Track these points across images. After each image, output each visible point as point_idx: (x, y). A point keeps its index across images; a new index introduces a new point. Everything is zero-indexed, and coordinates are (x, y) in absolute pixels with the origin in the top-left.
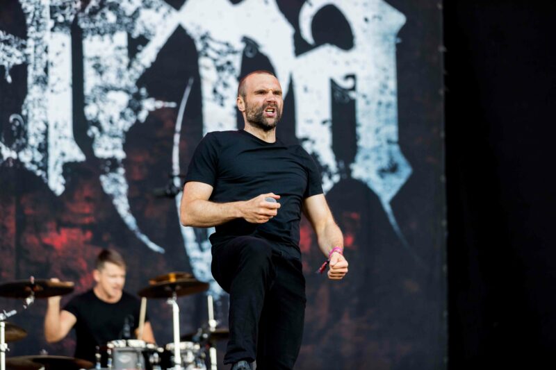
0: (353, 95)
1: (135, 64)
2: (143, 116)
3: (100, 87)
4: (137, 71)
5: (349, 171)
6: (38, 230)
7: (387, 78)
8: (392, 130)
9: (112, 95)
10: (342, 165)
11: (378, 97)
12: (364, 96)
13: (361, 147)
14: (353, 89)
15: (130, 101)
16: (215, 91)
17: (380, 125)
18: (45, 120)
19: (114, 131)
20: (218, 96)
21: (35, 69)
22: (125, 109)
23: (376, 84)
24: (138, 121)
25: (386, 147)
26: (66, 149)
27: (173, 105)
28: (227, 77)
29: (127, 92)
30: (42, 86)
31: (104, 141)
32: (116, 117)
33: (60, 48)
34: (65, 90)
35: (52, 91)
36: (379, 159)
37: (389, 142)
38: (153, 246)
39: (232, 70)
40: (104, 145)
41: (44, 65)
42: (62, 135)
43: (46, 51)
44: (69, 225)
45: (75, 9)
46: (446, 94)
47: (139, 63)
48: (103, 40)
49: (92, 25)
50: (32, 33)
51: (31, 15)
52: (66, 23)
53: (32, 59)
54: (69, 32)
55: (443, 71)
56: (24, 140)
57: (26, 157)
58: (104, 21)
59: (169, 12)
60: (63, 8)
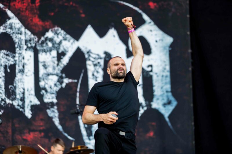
0: (151, 73)
1: (60, 64)
2: (64, 85)
3: (46, 74)
4: (61, 67)
5: (151, 105)
6: (21, 133)
7: (166, 65)
8: (168, 87)
9: (51, 77)
10: (147, 103)
11: (162, 74)
12: (156, 74)
13: (155, 95)
15: (58, 79)
16: (93, 75)
17: (163, 85)
18: (23, 87)
19: (52, 92)
20: (94, 77)
21: (19, 66)
22: (56, 83)
23: (161, 68)
24: (62, 87)
25: (166, 94)
26: (32, 100)
27: (76, 81)
28: (98, 69)
29: (57, 75)
30: (22, 74)
31: (48, 96)
32: (53, 86)
33: (29, 58)
34: (31, 75)
35: (26, 75)
36: (163, 99)
37: (167, 92)
38: (70, 138)
39: (100, 66)
40: (48, 97)
41: (23, 64)
42: (30, 94)
43: (23, 58)
44: (34, 131)
45: (35, 41)
46: (192, 69)
47: (62, 63)
48: (46, 54)
49: (42, 48)
50: (18, 51)
51: (17, 43)
52: (31, 47)
53: (17, 62)
54: (33, 51)
55: (191, 60)
56: (14, 96)
57: (15, 103)
58: (47, 47)
59: (74, 42)
60: (30, 40)
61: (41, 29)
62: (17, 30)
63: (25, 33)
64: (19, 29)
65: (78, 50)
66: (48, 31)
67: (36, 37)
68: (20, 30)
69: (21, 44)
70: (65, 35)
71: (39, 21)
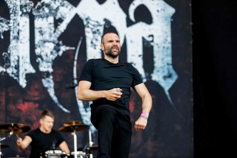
0: (152, 44)
1: (57, 31)
2: (60, 53)
3: (42, 41)
4: (58, 34)
5: (151, 77)
6: (15, 103)
7: (167, 36)
8: (169, 59)
9: (47, 44)
10: (147, 74)
11: (163, 45)
12: (157, 44)
13: (156, 67)
14: (152, 41)
15: (55, 47)
16: (92, 43)
17: (164, 57)
18: (18, 55)
19: (48, 60)
20: (93, 44)
21: (13, 33)
22: (53, 50)
23: (162, 39)
24: (58, 56)
25: (166, 66)
26: (27, 68)
27: (74, 48)
28: (97, 36)
29: (54, 43)
30: (16, 41)
31: (43, 64)
32: (49, 54)
33: (24, 24)
34: (27, 42)
35: (21, 42)
36: (164, 72)
37: (168, 64)
38: (65, 110)
39: (99, 33)
40: (43, 66)
41: (17, 31)
42: (25, 62)
43: (18, 25)
44: (28, 101)
45: (31, 7)
46: (193, 43)
47: (59, 30)
48: (43, 20)
49: (38, 14)
50: (12, 17)
51: (12, 9)
52: (27, 13)
53: (12, 29)
54: (28, 17)
55: (192, 33)
56: (8, 64)
57: (9, 71)
58: (43, 12)
59: (72, 8)
60: (26, 6)
65: (77, 16)
67: (32, 2)
69: (16, 10)
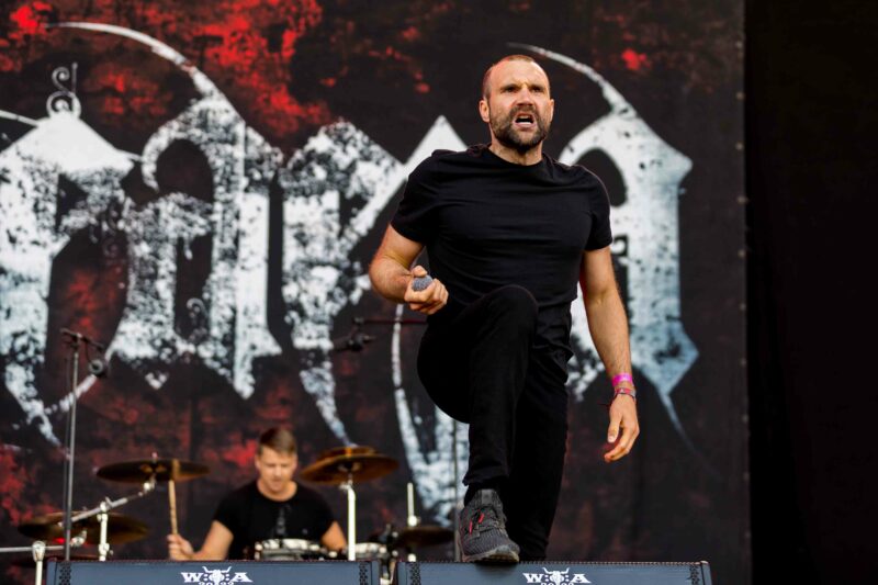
0: (625, 260)
1: (347, 232)
2: (356, 296)
3: (303, 262)
4: (350, 240)
6: (220, 442)
7: (668, 238)
8: (672, 304)
9: (317, 272)
11: (656, 263)
12: (638, 262)
14: (625, 253)
15: (340, 278)
17: (658, 296)
18: (233, 304)
19: (320, 316)
21: (222, 241)
22: (334, 288)
23: (653, 246)
24: (349, 303)
25: (665, 325)
26: (257, 340)
29: (337, 266)
30: (230, 263)
31: (306, 328)
32: (322, 298)
33: (254, 213)
34: (259, 266)
35: (243, 268)
37: (669, 319)
40: (305, 334)
41: (234, 234)
42: (252, 323)
43: (237, 217)
45: (276, 163)
46: (749, 256)
47: (352, 230)
48: (308, 203)
49: (295, 184)
50: (221, 194)
51: (220, 172)
52: (264, 181)
53: (219, 228)
54: (267, 191)
55: (744, 227)
56: (204, 331)
57: (206, 352)
58: (310, 178)
59: (393, 165)
60: (260, 161)
61: (295, 126)
62: (221, 130)
63: (246, 139)
64: (227, 129)
66: (315, 133)
67: (277, 150)
68: (232, 131)
69: (233, 173)
70: (368, 145)
71: (290, 103)
